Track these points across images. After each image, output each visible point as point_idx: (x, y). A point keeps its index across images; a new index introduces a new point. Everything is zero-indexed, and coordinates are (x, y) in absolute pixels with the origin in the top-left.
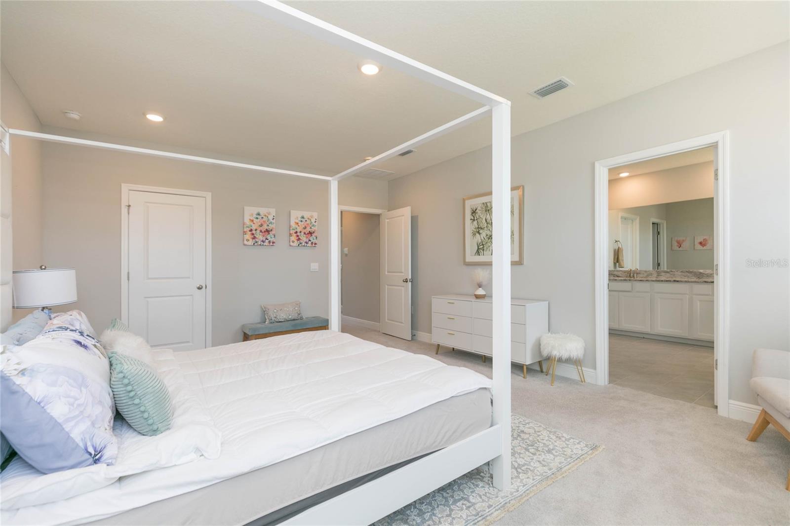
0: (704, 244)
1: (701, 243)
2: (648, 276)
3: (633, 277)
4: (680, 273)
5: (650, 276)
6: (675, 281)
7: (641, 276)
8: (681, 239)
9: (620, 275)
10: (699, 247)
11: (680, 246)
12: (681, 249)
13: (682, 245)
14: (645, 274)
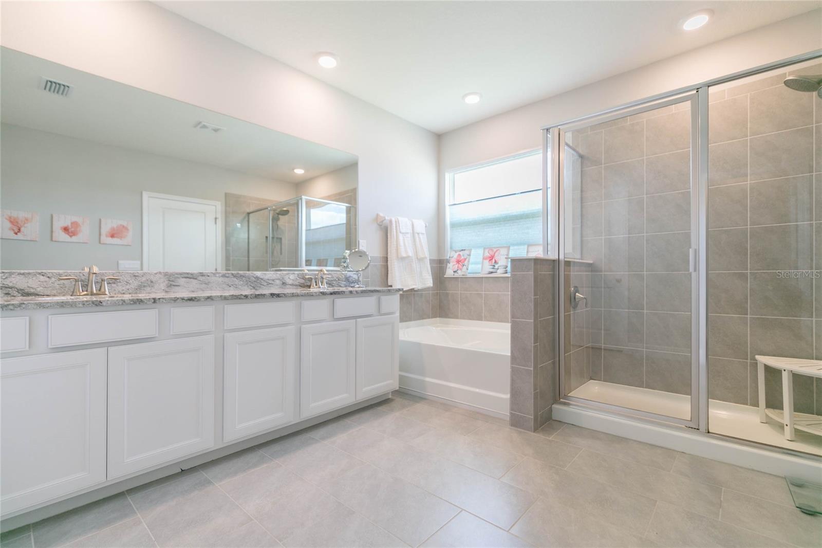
0: (72, 232)
1: (66, 229)
2: (140, 288)
3: (100, 292)
4: (221, 279)
5: (148, 289)
6: (272, 295)
7: (120, 288)
8: (21, 215)
9: (40, 290)
10: (61, 236)
11: (19, 230)
12: (20, 236)
13: (22, 229)
14: (135, 283)
